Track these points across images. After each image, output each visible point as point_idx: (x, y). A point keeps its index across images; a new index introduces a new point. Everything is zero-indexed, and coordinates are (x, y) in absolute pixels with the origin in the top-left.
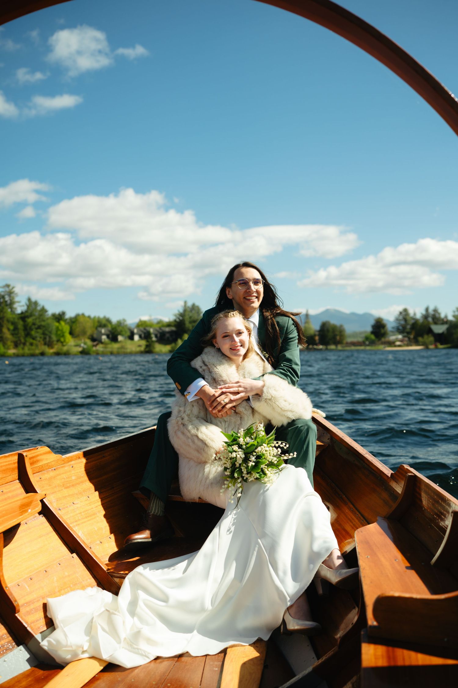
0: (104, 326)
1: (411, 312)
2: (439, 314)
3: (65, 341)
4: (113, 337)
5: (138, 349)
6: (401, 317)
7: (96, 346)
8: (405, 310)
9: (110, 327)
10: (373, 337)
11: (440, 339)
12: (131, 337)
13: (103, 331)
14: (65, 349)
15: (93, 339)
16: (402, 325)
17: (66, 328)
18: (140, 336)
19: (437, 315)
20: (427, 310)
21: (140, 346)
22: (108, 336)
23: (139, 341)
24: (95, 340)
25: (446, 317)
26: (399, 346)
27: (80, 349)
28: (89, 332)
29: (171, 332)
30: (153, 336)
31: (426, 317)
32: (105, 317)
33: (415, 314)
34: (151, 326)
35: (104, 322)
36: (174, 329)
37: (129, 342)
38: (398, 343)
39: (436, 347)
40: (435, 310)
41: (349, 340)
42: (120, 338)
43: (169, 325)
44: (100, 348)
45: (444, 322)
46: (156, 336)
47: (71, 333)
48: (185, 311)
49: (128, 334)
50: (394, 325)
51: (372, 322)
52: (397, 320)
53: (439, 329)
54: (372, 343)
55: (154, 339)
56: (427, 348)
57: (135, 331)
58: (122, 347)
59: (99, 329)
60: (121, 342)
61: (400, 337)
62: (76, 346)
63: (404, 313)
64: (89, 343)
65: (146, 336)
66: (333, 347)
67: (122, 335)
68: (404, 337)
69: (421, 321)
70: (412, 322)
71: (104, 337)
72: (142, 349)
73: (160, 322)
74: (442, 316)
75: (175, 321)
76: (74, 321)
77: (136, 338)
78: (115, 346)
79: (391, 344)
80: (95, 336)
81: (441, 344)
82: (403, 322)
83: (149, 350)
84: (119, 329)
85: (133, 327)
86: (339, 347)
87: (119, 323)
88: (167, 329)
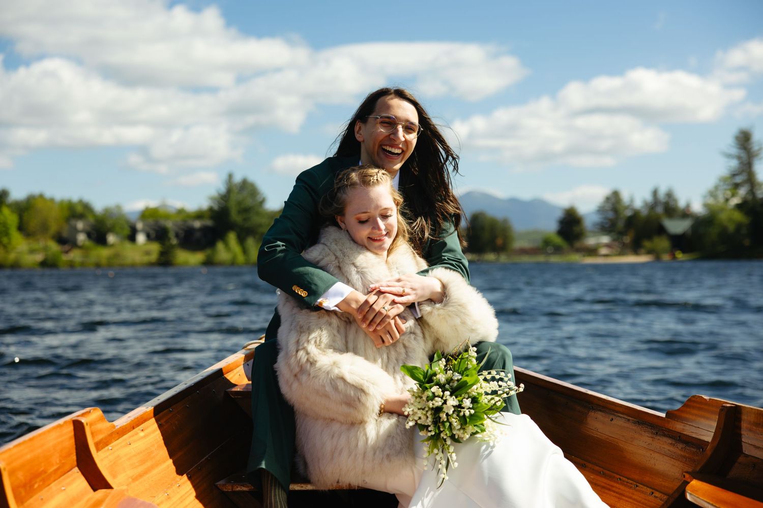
0: (81, 217)
1: (625, 197)
2: (676, 201)
3: (9, 243)
4: (98, 235)
5: (146, 259)
6: (608, 206)
7: (67, 252)
8: (616, 195)
9: (91, 219)
10: (558, 240)
11: (680, 243)
12: (132, 238)
13: (80, 225)
14: (12, 256)
15: (61, 240)
16: (611, 220)
17: (12, 219)
18: (149, 237)
19: (672, 203)
20: (655, 193)
21: (148, 253)
22: (89, 235)
23: (145, 244)
24: (65, 241)
25: (688, 206)
26: (606, 256)
27: (39, 257)
28: (54, 228)
29: (204, 229)
30: (172, 235)
31: (652, 206)
32: (81, 202)
33: (632, 201)
34: (167, 217)
35: (79, 209)
36: (209, 223)
37: (128, 245)
38: (604, 251)
39: (674, 257)
40: (669, 195)
41: (518, 244)
42: (111, 239)
43: (199, 215)
44: (75, 255)
45: (685, 214)
46: (177, 235)
47: (21, 228)
48: (229, 191)
49: (127, 231)
50: (596, 218)
51: (559, 214)
52: (601, 210)
53: (677, 227)
54: (558, 250)
55: (174, 241)
56: (658, 258)
57: (140, 226)
58: (117, 255)
59: (73, 222)
60: (112, 246)
61: (605, 239)
62: (32, 251)
63: (613, 200)
64: (54, 247)
65: (158, 234)
66: (491, 257)
67: (117, 233)
68: (614, 240)
69: (645, 212)
70: (629, 213)
71: (81, 238)
72: (154, 257)
73: (181, 212)
74: (682, 204)
75: (211, 209)
76: (25, 208)
77: (141, 238)
78: (103, 253)
79: (592, 251)
80: (65, 234)
81: (684, 252)
82: (611, 215)
83: (165, 260)
84: (109, 223)
85: (133, 218)
86: (503, 258)
87: (108, 212)
88: (197, 224)
